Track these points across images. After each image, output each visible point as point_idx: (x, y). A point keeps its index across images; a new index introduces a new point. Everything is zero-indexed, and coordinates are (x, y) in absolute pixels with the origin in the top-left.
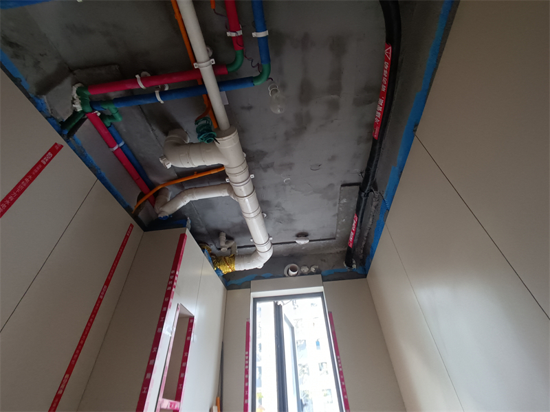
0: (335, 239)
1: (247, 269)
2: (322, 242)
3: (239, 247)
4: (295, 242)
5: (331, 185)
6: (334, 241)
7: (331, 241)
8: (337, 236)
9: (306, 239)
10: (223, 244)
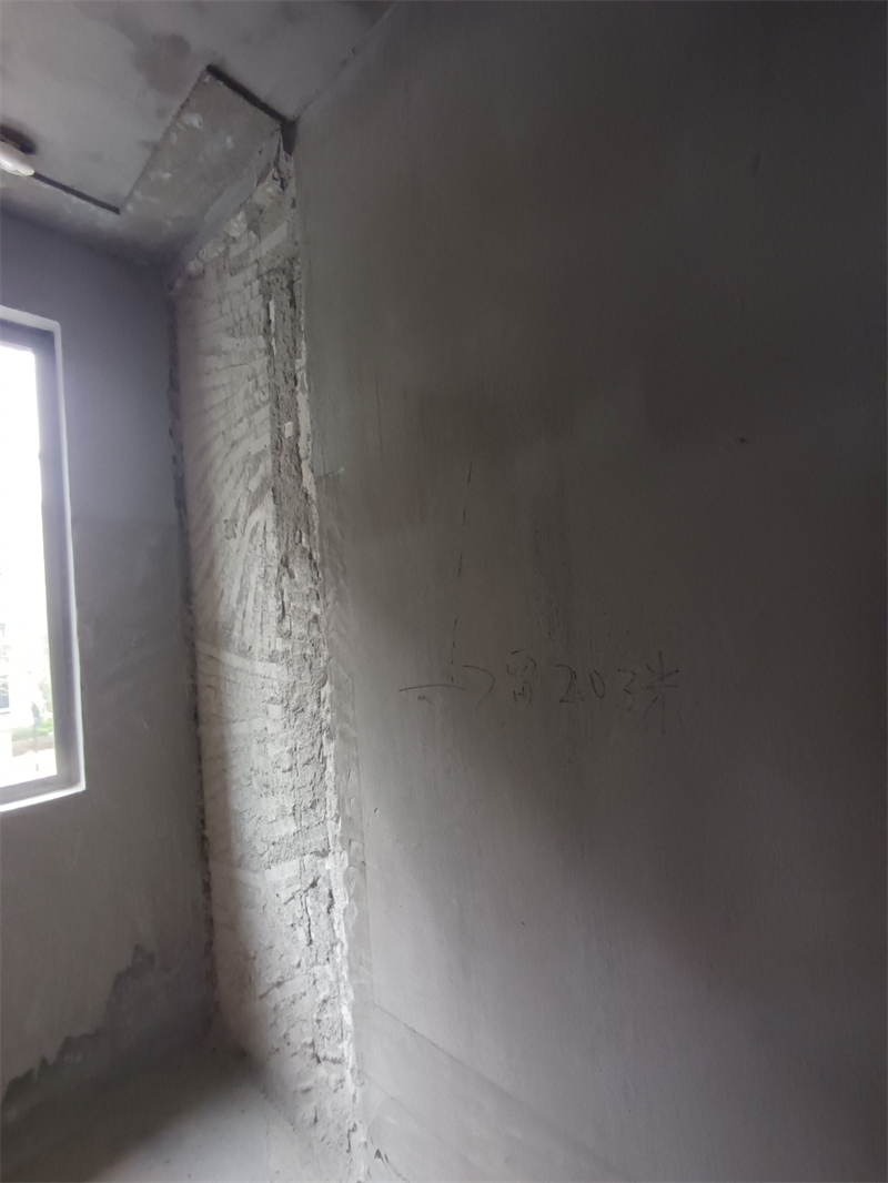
0: (116, 210)
2: (75, 199)
5: (178, 45)
6: (112, 215)
7: (102, 213)
8: (130, 207)
9: (23, 162)
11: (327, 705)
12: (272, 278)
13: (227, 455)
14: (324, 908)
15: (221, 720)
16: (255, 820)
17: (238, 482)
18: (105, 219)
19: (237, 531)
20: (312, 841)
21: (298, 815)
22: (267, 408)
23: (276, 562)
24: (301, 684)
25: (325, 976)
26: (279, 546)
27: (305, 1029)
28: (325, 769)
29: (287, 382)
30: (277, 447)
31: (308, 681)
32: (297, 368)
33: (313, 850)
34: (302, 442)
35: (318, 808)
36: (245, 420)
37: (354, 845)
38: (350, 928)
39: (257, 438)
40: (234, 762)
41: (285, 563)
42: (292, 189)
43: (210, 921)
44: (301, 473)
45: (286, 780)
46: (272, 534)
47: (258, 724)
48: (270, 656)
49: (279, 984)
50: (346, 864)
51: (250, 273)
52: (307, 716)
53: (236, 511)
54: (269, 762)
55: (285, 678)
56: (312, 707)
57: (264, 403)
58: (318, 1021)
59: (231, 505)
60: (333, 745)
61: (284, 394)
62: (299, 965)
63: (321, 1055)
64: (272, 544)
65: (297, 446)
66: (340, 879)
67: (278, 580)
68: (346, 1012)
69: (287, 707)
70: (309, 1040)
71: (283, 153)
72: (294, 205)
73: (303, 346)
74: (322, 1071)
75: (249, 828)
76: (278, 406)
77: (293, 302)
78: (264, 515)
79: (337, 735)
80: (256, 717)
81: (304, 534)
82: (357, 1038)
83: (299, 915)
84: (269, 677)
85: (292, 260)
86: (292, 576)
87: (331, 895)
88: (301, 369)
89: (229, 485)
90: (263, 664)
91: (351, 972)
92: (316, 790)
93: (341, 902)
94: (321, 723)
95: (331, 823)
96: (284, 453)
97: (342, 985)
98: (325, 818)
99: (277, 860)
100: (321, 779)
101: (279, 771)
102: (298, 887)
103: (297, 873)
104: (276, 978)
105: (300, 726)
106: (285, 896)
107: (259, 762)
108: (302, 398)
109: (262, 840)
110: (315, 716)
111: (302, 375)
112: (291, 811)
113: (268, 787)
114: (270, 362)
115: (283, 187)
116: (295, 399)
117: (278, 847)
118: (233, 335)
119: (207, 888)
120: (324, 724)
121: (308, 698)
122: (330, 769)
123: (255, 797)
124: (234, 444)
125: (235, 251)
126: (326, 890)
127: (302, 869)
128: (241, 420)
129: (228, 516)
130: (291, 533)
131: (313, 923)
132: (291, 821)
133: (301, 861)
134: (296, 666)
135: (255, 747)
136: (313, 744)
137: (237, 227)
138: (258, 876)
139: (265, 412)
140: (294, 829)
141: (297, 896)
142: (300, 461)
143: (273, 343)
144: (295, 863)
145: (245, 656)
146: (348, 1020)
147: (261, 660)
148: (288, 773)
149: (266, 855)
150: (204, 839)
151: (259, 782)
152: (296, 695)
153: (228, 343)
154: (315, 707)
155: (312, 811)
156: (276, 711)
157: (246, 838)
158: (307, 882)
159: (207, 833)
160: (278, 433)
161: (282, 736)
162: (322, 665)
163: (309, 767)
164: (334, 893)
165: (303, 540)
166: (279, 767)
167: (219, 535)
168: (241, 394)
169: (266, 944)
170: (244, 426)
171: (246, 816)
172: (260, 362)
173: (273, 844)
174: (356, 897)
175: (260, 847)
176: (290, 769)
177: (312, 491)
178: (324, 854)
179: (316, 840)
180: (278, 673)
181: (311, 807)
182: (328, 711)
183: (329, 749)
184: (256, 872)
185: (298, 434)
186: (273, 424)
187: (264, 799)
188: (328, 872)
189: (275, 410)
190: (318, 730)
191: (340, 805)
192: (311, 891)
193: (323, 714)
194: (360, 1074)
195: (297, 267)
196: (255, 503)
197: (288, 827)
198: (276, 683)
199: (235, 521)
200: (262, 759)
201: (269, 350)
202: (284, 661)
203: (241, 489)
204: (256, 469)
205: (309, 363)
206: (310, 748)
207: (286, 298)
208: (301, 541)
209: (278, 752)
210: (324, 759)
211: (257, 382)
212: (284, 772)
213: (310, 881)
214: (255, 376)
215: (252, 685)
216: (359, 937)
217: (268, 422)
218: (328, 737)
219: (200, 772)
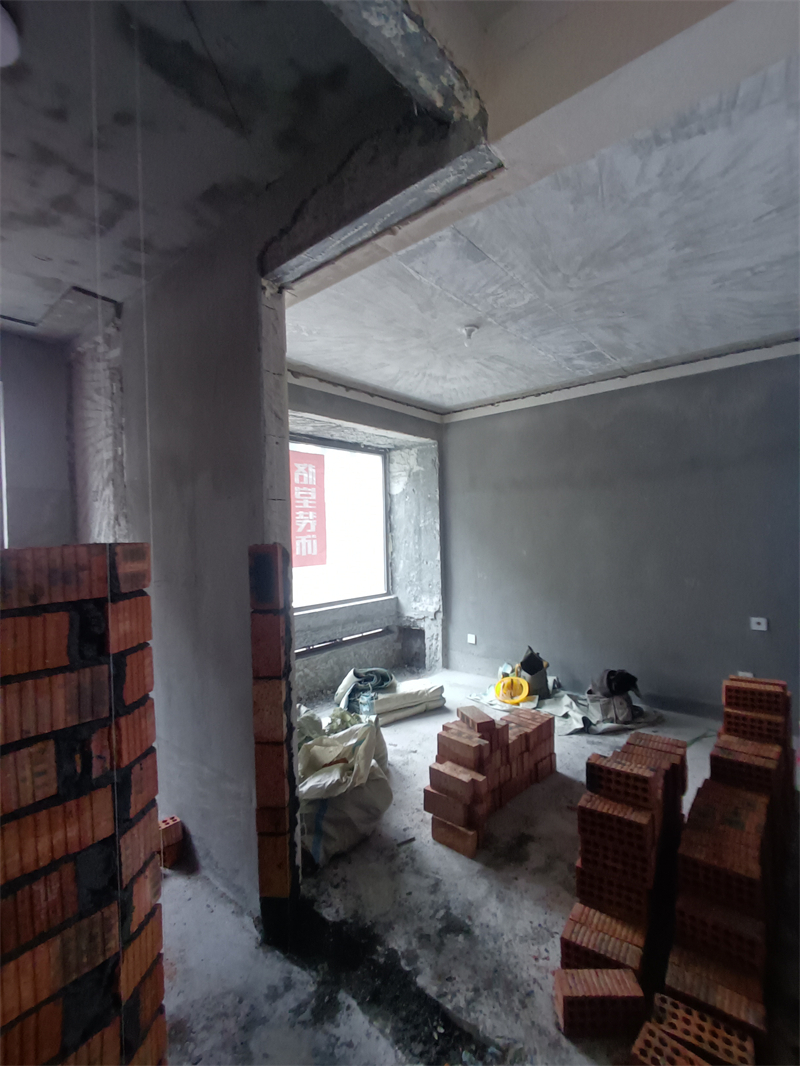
0: (35, 325)
2: (12, 322)
5: (55, 280)
6: (32, 327)
7: (27, 326)
12: (114, 372)
13: (94, 457)
17: (99, 472)
18: (28, 328)
19: (98, 498)
22: (112, 437)
23: (112, 518)
26: (115, 509)
29: (119, 428)
30: (115, 458)
34: (125, 460)
39: (107, 452)
41: (117, 519)
42: (122, 333)
44: (124, 475)
46: (112, 503)
51: (105, 365)
53: (98, 487)
57: (110, 435)
59: (96, 484)
61: (118, 433)
64: (112, 508)
67: (114, 527)
71: (116, 317)
72: (123, 341)
76: (115, 438)
78: (109, 492)
81: (124, 505)
85: (122, 366)
86: (119, 525)
89: (95, 473)
96: (117, 462)
108: (124, 438)
114: (113, 415)
116: (122, 437)
118: (98, 394)
124: (98, 452)
125: (98, 350)
128: (101, 440)
129: (94, 489)
130: (120, 504)
139: (110, 440)
143: (114, 405)
153: (96, 397)
160: (116, 452)
167: (90, 499)
168: (101, 426)
170: (101, 444)
172: (109, 413)
185: (122, 454)
186: (113, 447)
189: (115, 440)
195: (124, 371)
196: (105, 486)
199: (97, 492)
201: (113, 408)
203: (100, 477)
204: (106, 467)
207: (119, 385)
208: (124, 509)
211: (108, 423)
214: (107, 419)
217: (111, 445)
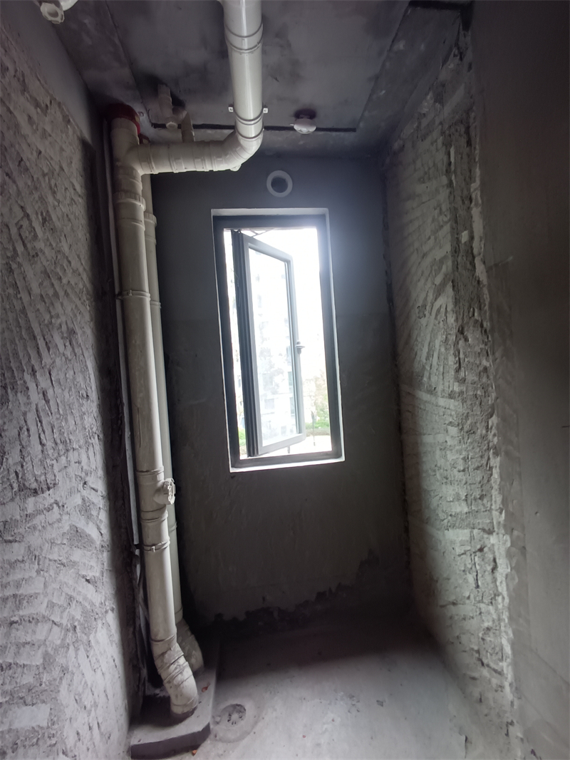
0: (354, 130)
1: (216, 169)
2: (334, 134)
3: (196, 127)
4: (292, 129)
6: (352, 134)
7: (347, 135)
8: (361, 125)
9: (311, 125)
10: (168, 112)
11: (494, 431)
12: (453, 130)
13: (419, 263)
14: (489, 568)
15: (416, 433)
16: (438, 498)
17: (427, 280)
18: (349, 138)
19: (426, 313)
20: (480, 521)
21: (469, 502)
22: (449, 225)
23: (454, 331)
24: (473, 415)
25: (489, 613)
26: (457, 320)
27: (473, 640)
28: (491, 475)
29: (463, 203)
30: (456, 251)
31: (479, 413)
32: (472, 190)
33: (481, 526)
34: (476, 244)
35: (485, 501)
36: (432, 237)
37: (516, 533)
38: (511, 588)
39: (440, 247)
40: (424, 460)
41: (461, 331)
42: (469, 56)
43: (408, 549)
44: (474, 267)
45: (460, 477)
46: (451, 312)
47: (440, 438)
48: (449, 395)
49: (454, 604)
50: (509, 544)
51: (435, 134)
52: (477, 437)
53: (426, 299)
54: (448, 463)
55: (461, 410)
56: (481, 431)
57: (447, 223)
58: (483, 639)
59: (422, 296)
60: (498, 459)
61: (462, 212)
62: (469, 598)
63: (485, 661)
64: (451, 319)
65: (472, 247)
66: (503, 553)
67: (456, 343)
68: (505, 642)
69: (462, 429)
70: (476, 648)
71: (462, 32)
72: (470, 67)
73: (478, 172)
74: (485, 672)
75: (434, 502)
76: (456, 222)
77: (469, 143)
78: (446, 299)
79: (503, 453)
80: (439, 433)
81: (476, 310)
82: (515, 665)
83: (469, 566)
84: (449, 409)
85: (468, 111)
86: (466, 340)
87: (495, 560)
88: (475, 190)
89: (421, 284)
90: (445, 399)
91: (510, 618)
92: (484, 488)
93: (504, 568)
94: (488, 443)
95: (495, 514)
96: (461, 255)
97: (502, 624)
98: (491, 508)
99: (453, 526)
100: (488, 481)
101: (455, 471)
102: (469, 548)
103: (468, 538)
104: (452, 598)
105: (471, 443)
106: (459, 550)
107: (441, 462)
108: (476, 212)
109: (443, 511)
110: (484, 437)
111: (477, 195)
112: (464, 498)
113: (447, 479)
114: (451, 193)
115: (461, 59)
116: (470, 213)
117: (455, 519)
118: (424, 182)
119: (407, 530)
120: (491, 444)
121: (478, 425)
122: (496, 475)
123: (438, 484)
124: (424, 255)
125: (425, 122)
126: (491, 556)
127: (472, 538)
128: (429, 238)
129: (420, 304)
130: (466, 310)
131: (480, 575)
132: (464, 504)
133: (471, 532)
134: (469, 403)
135: (438, 452)
136: (482, 457)
137: (427, 105)
138: (439, 532)
139: (447, 228)
140: (466, 510)
141: (468, 553)
142: (474, 257)
143: (453, 178)
144: (467, 531)
145: (432, 394)
146: (508, 649)
147: (443, 397)
148: (462, 473)
149: (446, 521)
150: (405, 501)
151: (441, 475)
152: (469, 422)
153: (420, 188)
154: (484, 432)
155: (480, 501)
156: (453, 431)
157: (432, 507)
158: (475, 547)
159: (407, 498)
160: (456, 241)
161: (457, 448)
162: (490, 402)
163: (478, 472)
164: (497, 561)
165: (476, 314)
166: (455, 468)
167: (414, 317)
168: (430, 220)
169: (445, 576)
170: (431, 242)
171: (432, 494)
172: (443, 195)
173: (451, 515)
174: (517, 568)
175: (442, 516)
176: (464, 471)
177: (483, 278)
178: (490, 532)
179: (483, 521)
180: (455, 406)
181: (480, 498)
182: (494, 435)
183: (496, 462)
184: (438, 529)
185: (472, 238)
186: (452, 236)
187: (444, 486)
188: (493, 545)
189: (454, 225)
190: (486, 447)
191: (504, 502)
192: (478, 554)
193: (490, 437)
194: (517, 690)
195: (473, 115)
196: (439, 291)
197: (462, 508)
198: (453, 413)
199: (424, 306)
200: (443, 460)
201: (450, 184)
202: (460, 398)
203: (429, 284)
204: (440, 269)
205: (483, 184)
206: (479, 459)
207: (463, 141)
208: (474, 315)
209: (454, 458)
210: (491, 468)
211: (441, 209)
212: (459, 471)
213: (478, 547)
214: (439, 206)
215: (436, 413)
216: (518, 598)
217: (449, 235)
218: (494, 453)
219: (403, 461)
